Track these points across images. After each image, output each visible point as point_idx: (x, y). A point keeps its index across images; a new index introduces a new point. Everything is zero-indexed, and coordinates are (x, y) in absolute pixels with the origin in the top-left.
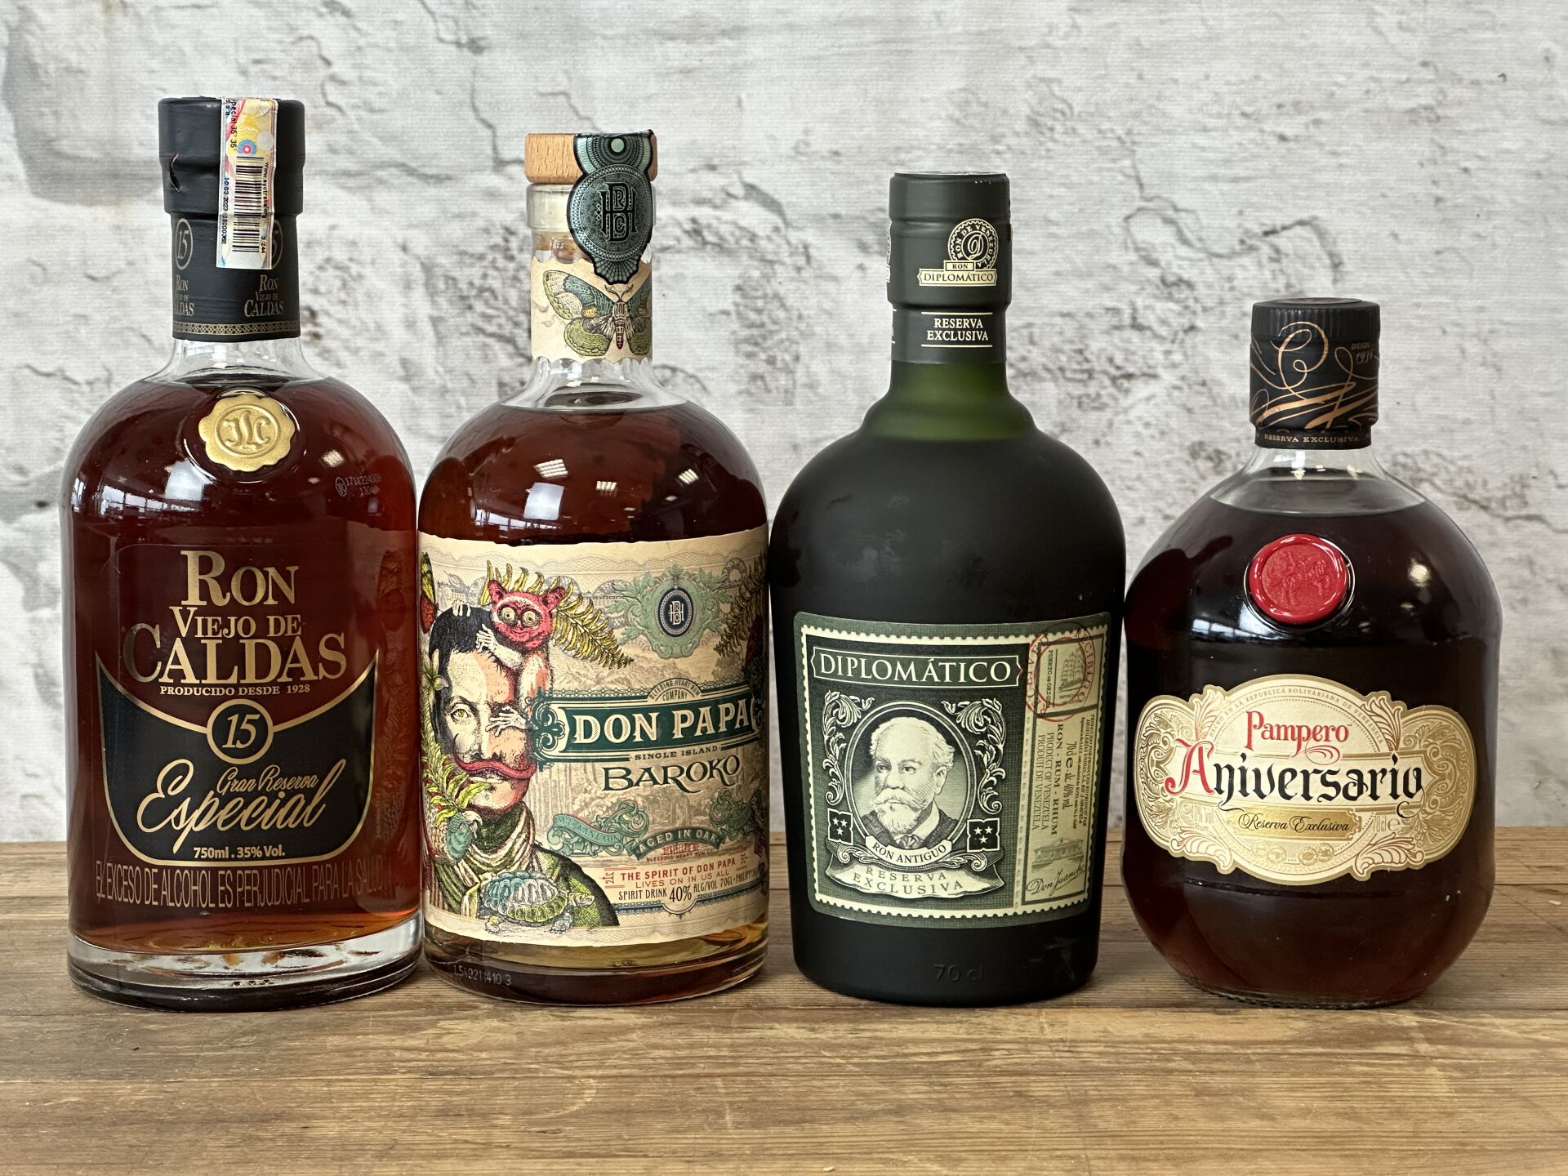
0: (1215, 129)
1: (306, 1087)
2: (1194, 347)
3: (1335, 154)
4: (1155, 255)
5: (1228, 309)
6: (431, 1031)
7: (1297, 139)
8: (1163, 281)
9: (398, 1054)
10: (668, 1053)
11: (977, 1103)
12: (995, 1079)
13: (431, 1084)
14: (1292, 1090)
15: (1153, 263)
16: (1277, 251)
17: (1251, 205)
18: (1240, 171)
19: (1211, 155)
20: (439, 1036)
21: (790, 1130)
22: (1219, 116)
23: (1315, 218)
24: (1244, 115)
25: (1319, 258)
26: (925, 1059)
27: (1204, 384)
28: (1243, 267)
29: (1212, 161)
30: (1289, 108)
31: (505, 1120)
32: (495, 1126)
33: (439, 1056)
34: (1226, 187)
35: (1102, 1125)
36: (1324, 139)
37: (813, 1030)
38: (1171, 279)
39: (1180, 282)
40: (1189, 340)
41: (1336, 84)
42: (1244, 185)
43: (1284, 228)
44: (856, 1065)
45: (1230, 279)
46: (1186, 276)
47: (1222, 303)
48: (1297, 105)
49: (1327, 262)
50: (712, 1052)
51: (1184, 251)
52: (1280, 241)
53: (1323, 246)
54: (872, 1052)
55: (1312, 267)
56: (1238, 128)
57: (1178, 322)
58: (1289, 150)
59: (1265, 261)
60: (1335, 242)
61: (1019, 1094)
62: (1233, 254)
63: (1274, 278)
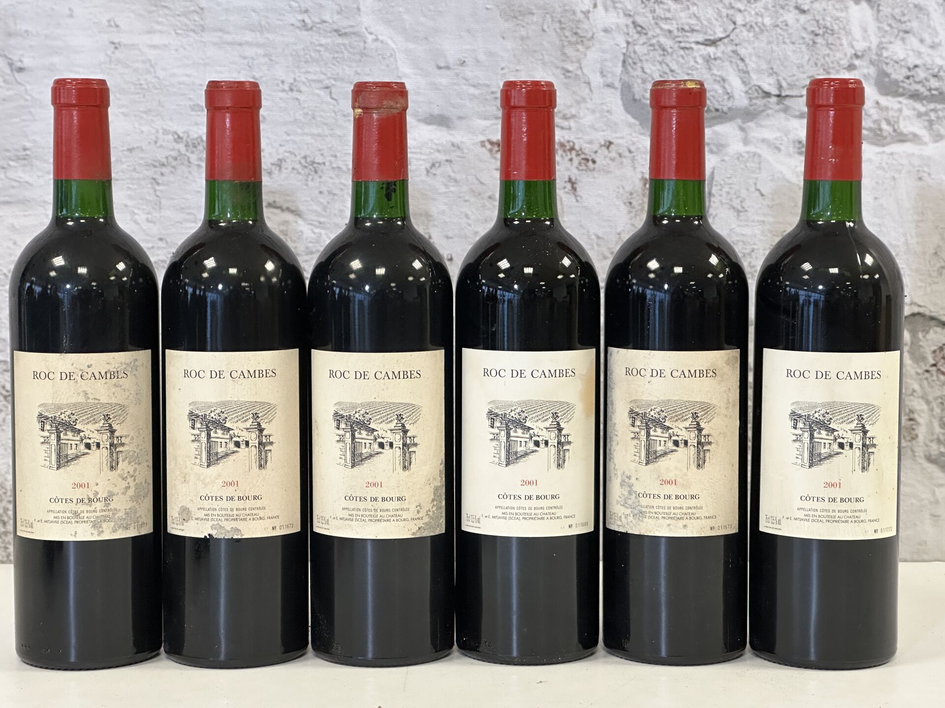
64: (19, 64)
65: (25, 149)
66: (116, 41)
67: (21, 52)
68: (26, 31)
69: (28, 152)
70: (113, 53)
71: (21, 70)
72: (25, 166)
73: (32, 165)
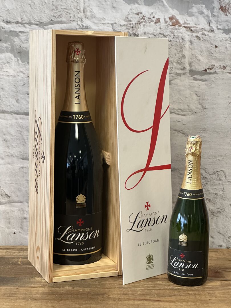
0: (211, 158)
1: (107, 289)
2: (207, 186)
3: (226, 162)
4: (202, 174)
5: (212, 181)
6: (118, 281)
7: (221, 160)
8: (203, 177)
9: (115, 285)
10: (146, 286)
11: (183, 294)
12: (185, 291)
13: (121, 290)
14: (219, 293)
15: (202, 175)
16: (218, 174)
17: (215, 168)
18: (213, 164)
19: (210, 162)
20: (119, 282)
21: (163, 298)
22: (211, 157)
23: (223, 170)
24: (214, 157)
25: (223, 175)
26: (176, 287)
27: (208, 191)
28: (214, 176)
29: (210, 163)
30: (220, 156)
31: (131, 295)
32: (130, 296)
33: (120, 285)
34: (212, 166)
35: (198, 298)
36: (224, 160)
37: (163, 282)
38: (204, 177)
39: (205, 178)
40: (206, 185)
41: (227, 153)
42: (214, 166)
43: (219, 171)
44: (169, 288)
45: (212, 177)
46: (206, 177)
47: (211, 180)
48: (221, 156)
49: (224, 175)
50: (152, 286)
51: (206, 174)
52: (219, 173)
53: (224, 174)
54: (170, 286)
55: (222, 176)
56: (214, 159)
57: (205, 183)
58: (220, 162)
59: (216, 175)
60: (226, 173)
61: (188, 293)
62: (212, 174)
63: (218, 177)
64: (205, 107)
65: (205, 128)
66: (230, 102)
67: (206, 104)
68: (207, 99)
69: (206, 129)
70: (229, 104)
71: (205, 108)
72: (204, 132)
73: (206, 132)
